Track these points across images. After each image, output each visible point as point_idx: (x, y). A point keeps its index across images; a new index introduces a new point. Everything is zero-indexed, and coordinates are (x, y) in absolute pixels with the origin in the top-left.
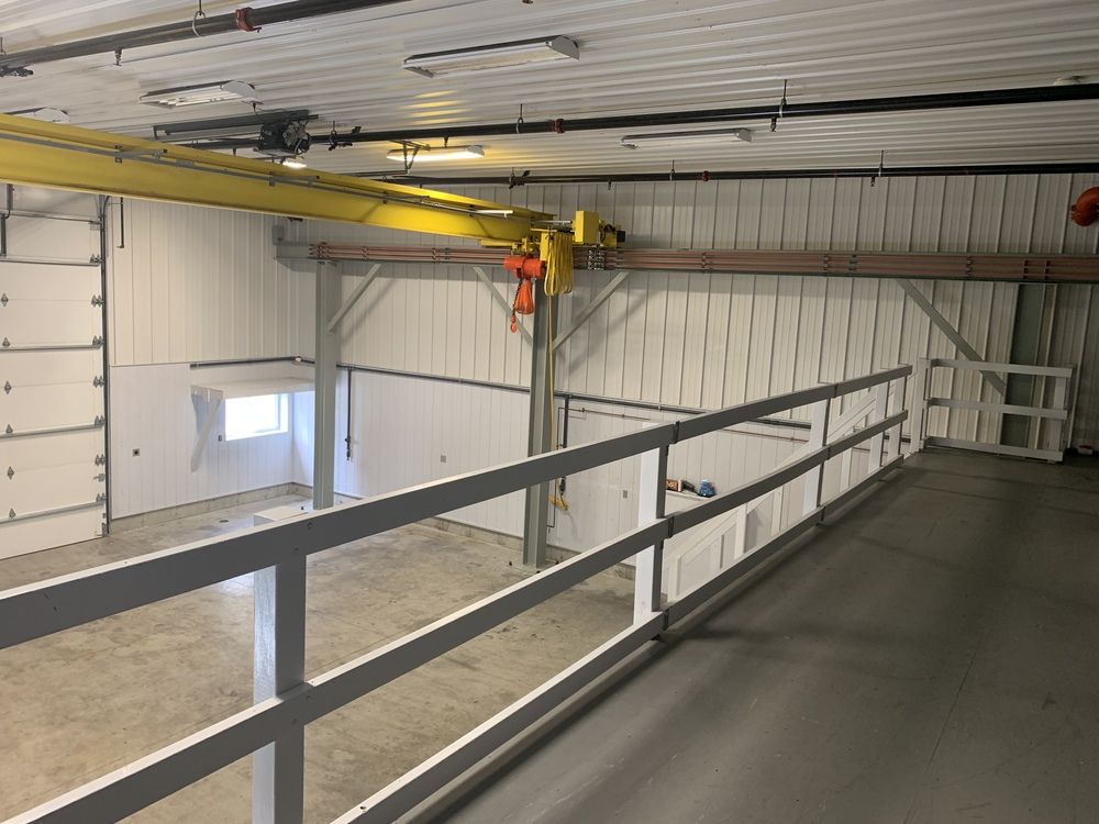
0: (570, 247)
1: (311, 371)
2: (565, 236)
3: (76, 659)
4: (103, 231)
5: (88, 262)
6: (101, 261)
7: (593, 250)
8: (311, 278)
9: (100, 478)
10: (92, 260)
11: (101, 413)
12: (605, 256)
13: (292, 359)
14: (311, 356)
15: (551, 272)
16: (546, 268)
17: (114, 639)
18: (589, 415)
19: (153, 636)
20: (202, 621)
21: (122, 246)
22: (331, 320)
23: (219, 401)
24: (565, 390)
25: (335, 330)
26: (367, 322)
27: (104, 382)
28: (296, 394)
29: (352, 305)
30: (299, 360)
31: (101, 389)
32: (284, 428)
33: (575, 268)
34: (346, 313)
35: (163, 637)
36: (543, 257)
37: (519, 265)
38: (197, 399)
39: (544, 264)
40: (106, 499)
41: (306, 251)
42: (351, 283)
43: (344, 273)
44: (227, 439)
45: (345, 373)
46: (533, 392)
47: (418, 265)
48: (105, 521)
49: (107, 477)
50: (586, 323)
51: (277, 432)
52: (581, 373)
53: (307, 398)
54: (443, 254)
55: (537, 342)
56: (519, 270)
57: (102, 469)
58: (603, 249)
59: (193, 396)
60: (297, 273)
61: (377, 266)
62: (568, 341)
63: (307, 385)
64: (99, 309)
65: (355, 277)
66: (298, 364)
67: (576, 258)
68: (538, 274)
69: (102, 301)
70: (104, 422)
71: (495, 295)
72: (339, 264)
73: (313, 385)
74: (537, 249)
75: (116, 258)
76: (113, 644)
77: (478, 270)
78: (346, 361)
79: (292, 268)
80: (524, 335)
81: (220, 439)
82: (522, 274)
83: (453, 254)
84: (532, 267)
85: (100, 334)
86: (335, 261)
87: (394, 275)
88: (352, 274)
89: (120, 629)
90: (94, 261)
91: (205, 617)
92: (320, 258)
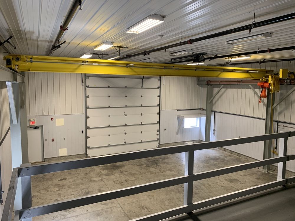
0: (279, 79)
1: (205, 112)
2: (276, 76)
3: (152, 174)
4: (160, 81)
5: (157, 88)
6: (159, 87)
7: (286, 79)
8: (206, 89)
9: (158, 135)
10: (158, 87)
11: (158, 120)
12: (291, 81)
13: (200, 109)
14: (205, 108)
15: (272, 86)
16: (270, 85)
17: (160, 171)
18: (285, 127)
19: (167, 171)
20: (178, 170)
21: (164, 84)
22: (210, 99)
23: (183, 119)
24: (277, 120)
25: (211, 102)
26: (220, 100)
27: (159, 114)
28: (201, 118)
29: (216, 95)
30: (202, 109)
31: (159, 115)
32: (198, 126)
33: (280, 85)
34: (214, 98)
35: (169, 172)
36: (269, 82)
37: (262, 84)
38: (178, 118)
39: (270, 84)
40: (159, 140)
41: (204, 83)
42: (216, 90)
43: (214, 88)
44: (185, 128)
45: (213, 113)
46: (266, 120)
47: (233, 85)
48: (158, 144)
49: (159, 135)
50: (284, 101)
51: (196, 127)
52: (283, 115)
53: (204, 119)
54: (240, 82)
55: (268, 106)
56: (262, 86)
57: (158, 133)
58: (289, 79)
59: (177, 117)
60: (202, 88)
61: (222, 86)
62: (278, 105)
63: (204, 116)
64: (159, 98)
65: (217, 89)
66: (202, 110)
67: (280, 82)
68: (268, 87)
69: (159, 96)
70: (159, 122)
71: (255, 93)
72: (213, 85)
73: (205, 115)
74: (268, 80)
75: (163, 87)
76: (159, 172)
77: (250, 86)
78: (214, 110)
79: (201, 87)
80: (264, 104)
81: (183, 128)
82: (263, 87)
83: (243, 82)
84: (266, 85)
85: (159, 103)
86: (212, 85)
87: (227, 88)
88: (216, 88)
89: (161, 169)
90: (158, 88)
91: (179, 169)
92: (208, 84)
